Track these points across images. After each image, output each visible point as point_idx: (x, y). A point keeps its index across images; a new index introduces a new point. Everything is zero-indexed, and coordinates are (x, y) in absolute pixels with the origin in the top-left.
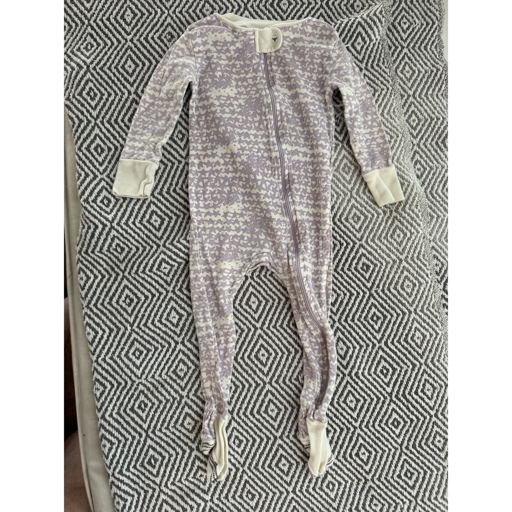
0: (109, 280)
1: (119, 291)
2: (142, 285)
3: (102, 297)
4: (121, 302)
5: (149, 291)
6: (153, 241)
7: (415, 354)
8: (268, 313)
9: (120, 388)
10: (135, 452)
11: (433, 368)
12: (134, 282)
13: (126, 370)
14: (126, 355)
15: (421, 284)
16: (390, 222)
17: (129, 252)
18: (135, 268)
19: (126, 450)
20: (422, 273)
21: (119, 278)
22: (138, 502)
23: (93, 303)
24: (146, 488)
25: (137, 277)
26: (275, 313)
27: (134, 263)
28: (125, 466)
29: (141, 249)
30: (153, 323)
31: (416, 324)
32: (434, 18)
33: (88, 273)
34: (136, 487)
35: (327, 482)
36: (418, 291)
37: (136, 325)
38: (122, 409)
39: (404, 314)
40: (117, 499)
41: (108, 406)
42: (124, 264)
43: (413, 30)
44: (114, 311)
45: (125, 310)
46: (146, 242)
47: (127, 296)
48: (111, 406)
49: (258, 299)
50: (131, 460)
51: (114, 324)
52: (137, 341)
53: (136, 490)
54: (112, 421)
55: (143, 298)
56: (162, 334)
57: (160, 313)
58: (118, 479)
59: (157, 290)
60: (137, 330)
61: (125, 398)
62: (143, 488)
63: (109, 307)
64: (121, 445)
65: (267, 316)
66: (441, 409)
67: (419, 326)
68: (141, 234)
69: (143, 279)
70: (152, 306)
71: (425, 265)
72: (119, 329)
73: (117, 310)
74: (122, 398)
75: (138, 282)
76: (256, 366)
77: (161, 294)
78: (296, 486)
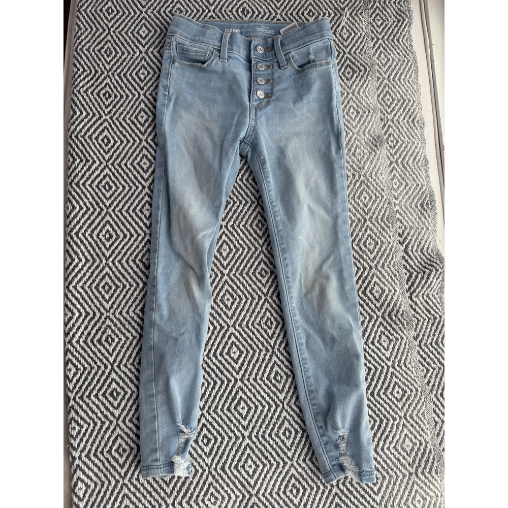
0: (93, 213)
1: (102, 225)
2: (122, 223)
3: (85, 227)
4: (101, 236)
5: (128, 230)
6: (140, 182)
7: (373, 306)
8: (237, 261)
9: (89, 318)
10: (98, 381)
11: (389, 321)
12: (116, 219)
13: (96, 301)
14: (97, 288)
15: (383, 243)
16: (358, 184)
17: (116, 191)
18: (120, 206)
19: (90, 378)
20: (384, 234)
21: (103, 213)
22: (92, 431)
23: (75, 231)
24: (103, 419)
25: (120, 215)
26: (243, 261)
27: (120, 202)
28: (87, 393)
29: (127, 188)
30: (127, 262)
31: (375, 279)
32: (405, 16)
33: (75, 203)
34: (94, 416)
35: (283, 429)
36: (380, 249)
37: (111, 259)
38: (89, 339)
39: (365, 268)
40: (73, 424)
41: (76, 333)
42: (110, 202)
43: (386, 25)
44: (93, 243)
45: (103, 244)
46: (133, 182)
47: (108, 231)
48: (79, 334)
49: (229, 247)
50: (94, 388)
51: (92, 255)
52: (109, 276)
53: (94, 420)
54: (79, 348)
55: (122, 236)
56: (132, 274)
57: (135, 253)
58: (78, 404)
59: (136, 231)
60: (111, 264)
61: (92, 329)
62: (100, 419)
63: (89, 239)
64: (86, 372)
65: (235, 263)
66: (397, 361)
67: (378, 281)
68: (130, 174)
69: (125, 218)
70: (129, 245)
71: (388, 227)
72: (94, 261)
73: (96, 242)
74: (90, 328)
75: (120, 220)
76: (222, 309)
77: (139, 235)
78: (252, 431)
